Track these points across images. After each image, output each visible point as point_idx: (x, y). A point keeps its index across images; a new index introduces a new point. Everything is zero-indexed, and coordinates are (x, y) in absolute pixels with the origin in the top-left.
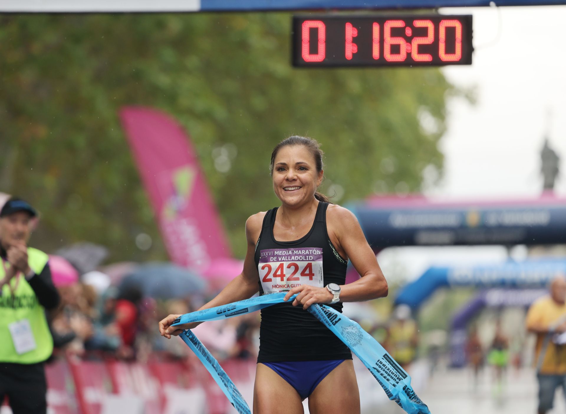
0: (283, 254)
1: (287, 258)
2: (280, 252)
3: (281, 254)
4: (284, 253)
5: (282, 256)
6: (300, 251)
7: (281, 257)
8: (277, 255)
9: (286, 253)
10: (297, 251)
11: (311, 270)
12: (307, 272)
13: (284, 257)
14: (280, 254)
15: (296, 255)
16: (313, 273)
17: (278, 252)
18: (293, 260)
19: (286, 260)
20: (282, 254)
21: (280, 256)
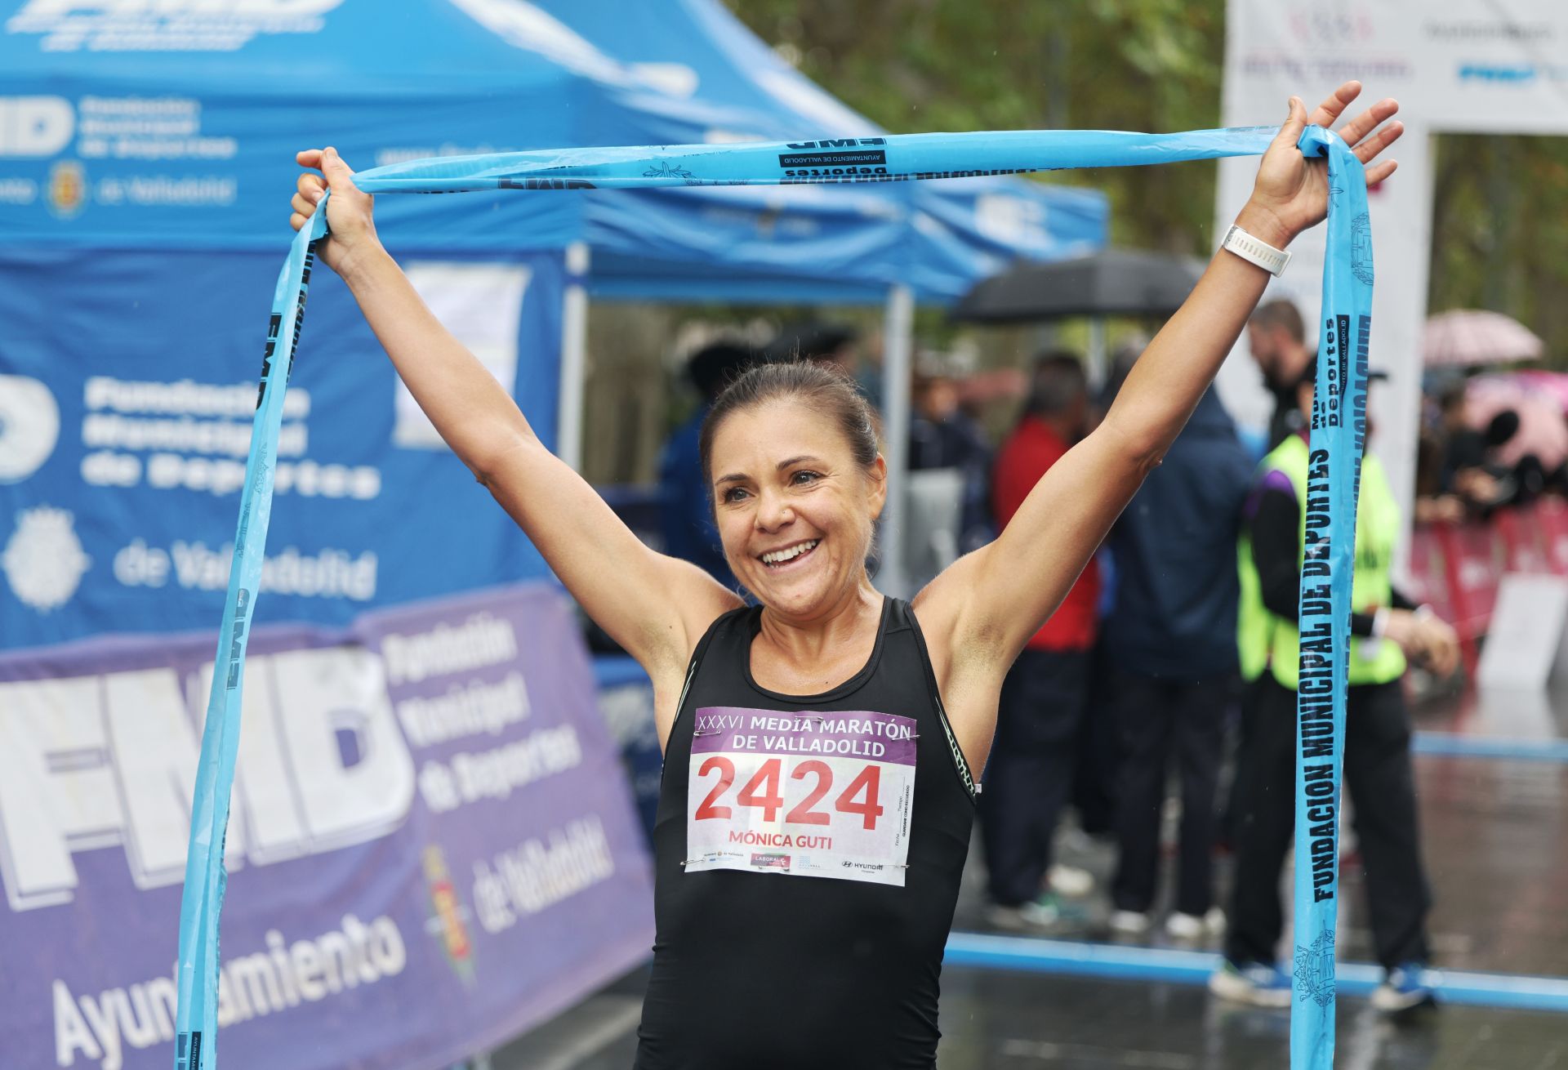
0: (780, 728)
1: (796, 744)
2: (771, 719)
3: (772, 726)
4: (785, 725)
5: (778, 735)
6: (842, 722)
7: (774, 738)
8: (757, 728)
9: (793, 727)
10: (832, 723)
11: (873, 794)
12: (860, 797)
13: (782, 739)
14: (769, 728)
15: (827, 734)
16: (879, 803)
17: (764, 720)
18: (815, 753)
19: (791, 748)
20: (777, 726)
21: (770, 734)
